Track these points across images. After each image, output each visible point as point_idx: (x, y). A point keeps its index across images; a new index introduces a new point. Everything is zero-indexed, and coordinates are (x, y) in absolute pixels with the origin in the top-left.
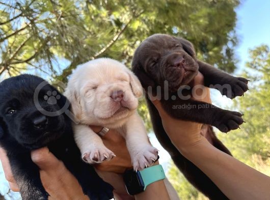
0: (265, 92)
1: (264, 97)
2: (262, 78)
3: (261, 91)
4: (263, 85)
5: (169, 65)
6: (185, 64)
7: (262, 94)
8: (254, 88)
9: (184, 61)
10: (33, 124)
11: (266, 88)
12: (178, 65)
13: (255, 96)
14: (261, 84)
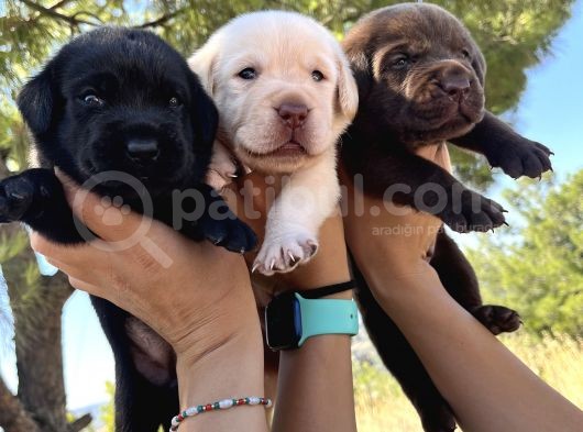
0: (517, 262)
1: (513, 271)
2: (521, 231)
3: (510, 257)
4: (519, 246)
5: (434, 81)
6: (466, 97)
7: (510, 262)
8: (500, 248)
9: (467, 90)
10: (126, 148)
11: (522, 255)
12: (453, 92)
13: (496, 263)
14: (515, 244)
